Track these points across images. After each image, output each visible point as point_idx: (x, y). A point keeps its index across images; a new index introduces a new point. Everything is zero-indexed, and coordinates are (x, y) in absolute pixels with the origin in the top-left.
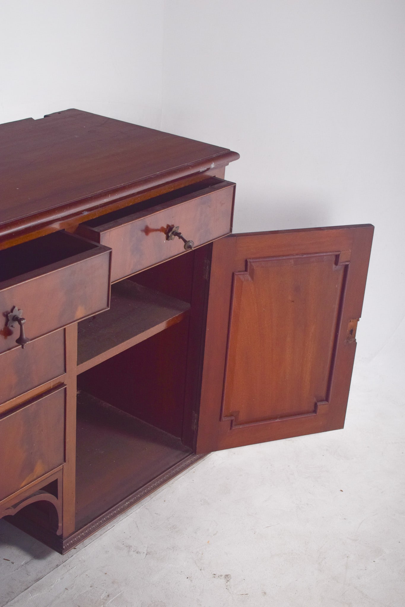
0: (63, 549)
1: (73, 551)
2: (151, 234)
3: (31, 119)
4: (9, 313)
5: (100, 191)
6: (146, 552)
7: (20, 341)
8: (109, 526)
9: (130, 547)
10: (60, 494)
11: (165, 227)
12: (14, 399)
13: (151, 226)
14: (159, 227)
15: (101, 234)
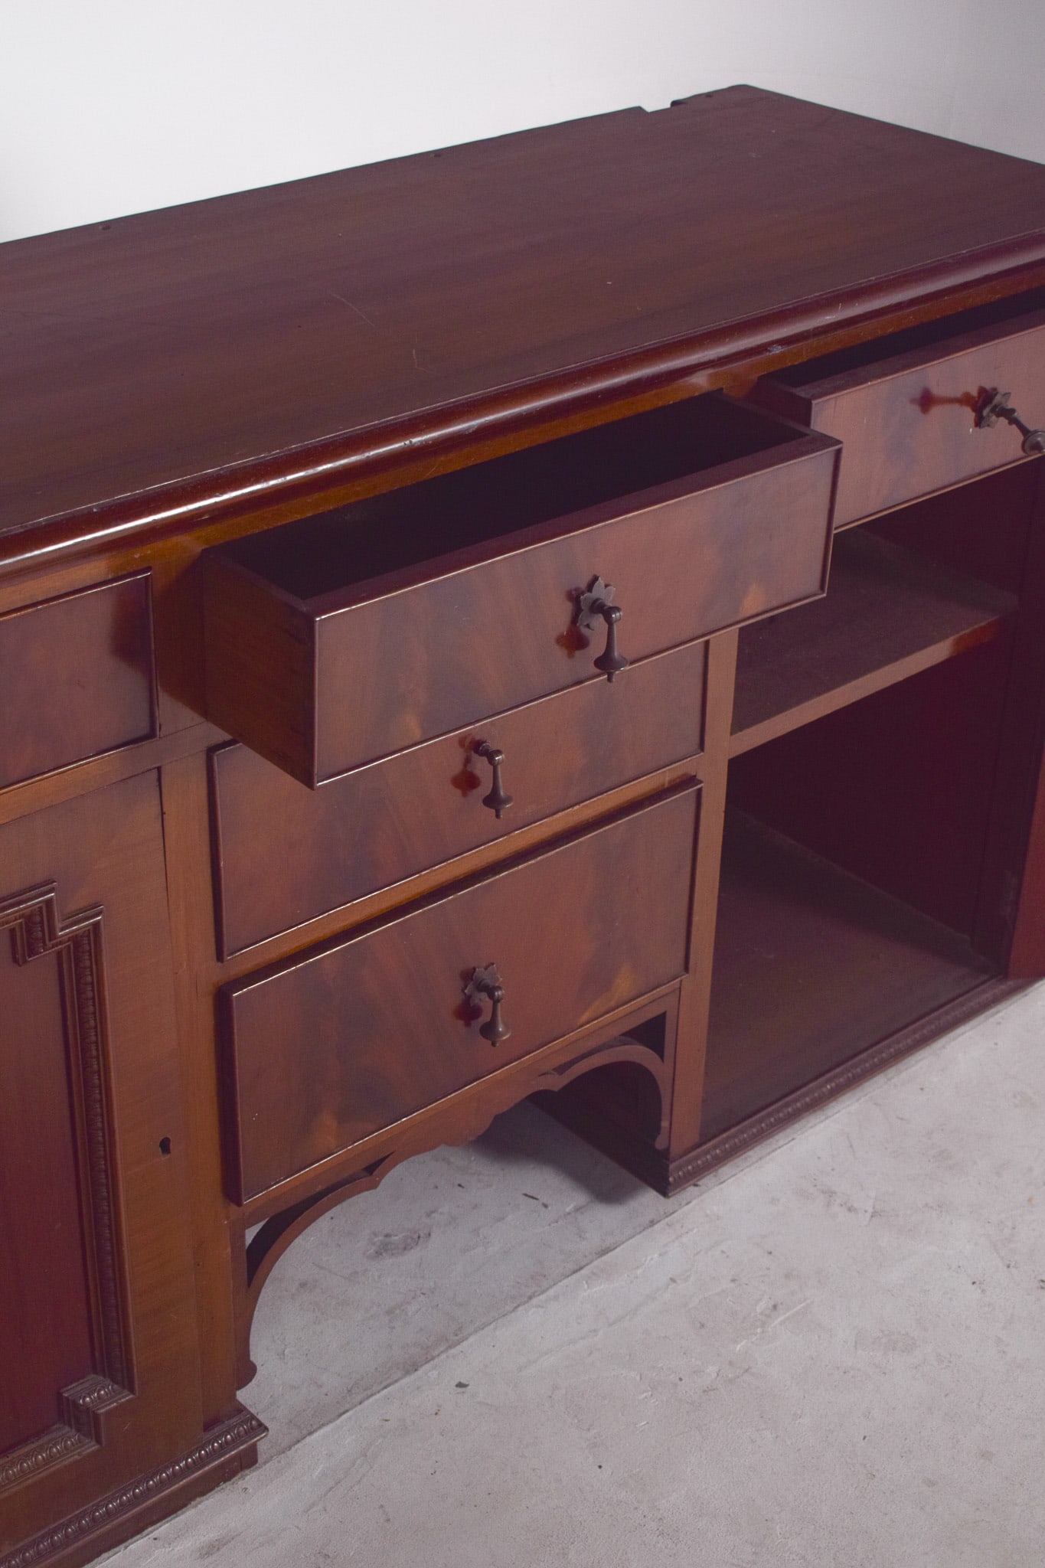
0: (669, 1183)
1: (691, 1190)
2: (936, 411)
3: (638, 111)
4: (583, 593)
5: (816, 294)
6: (870, 1210)
7: (606, 663)
8: (780, 1138)
9: (830, 1193)
10: (668, 1051)
11: (974, 393)
12: (576, 808)
13: (937, 391)
14: (959, 394)
15: (813, 405)
